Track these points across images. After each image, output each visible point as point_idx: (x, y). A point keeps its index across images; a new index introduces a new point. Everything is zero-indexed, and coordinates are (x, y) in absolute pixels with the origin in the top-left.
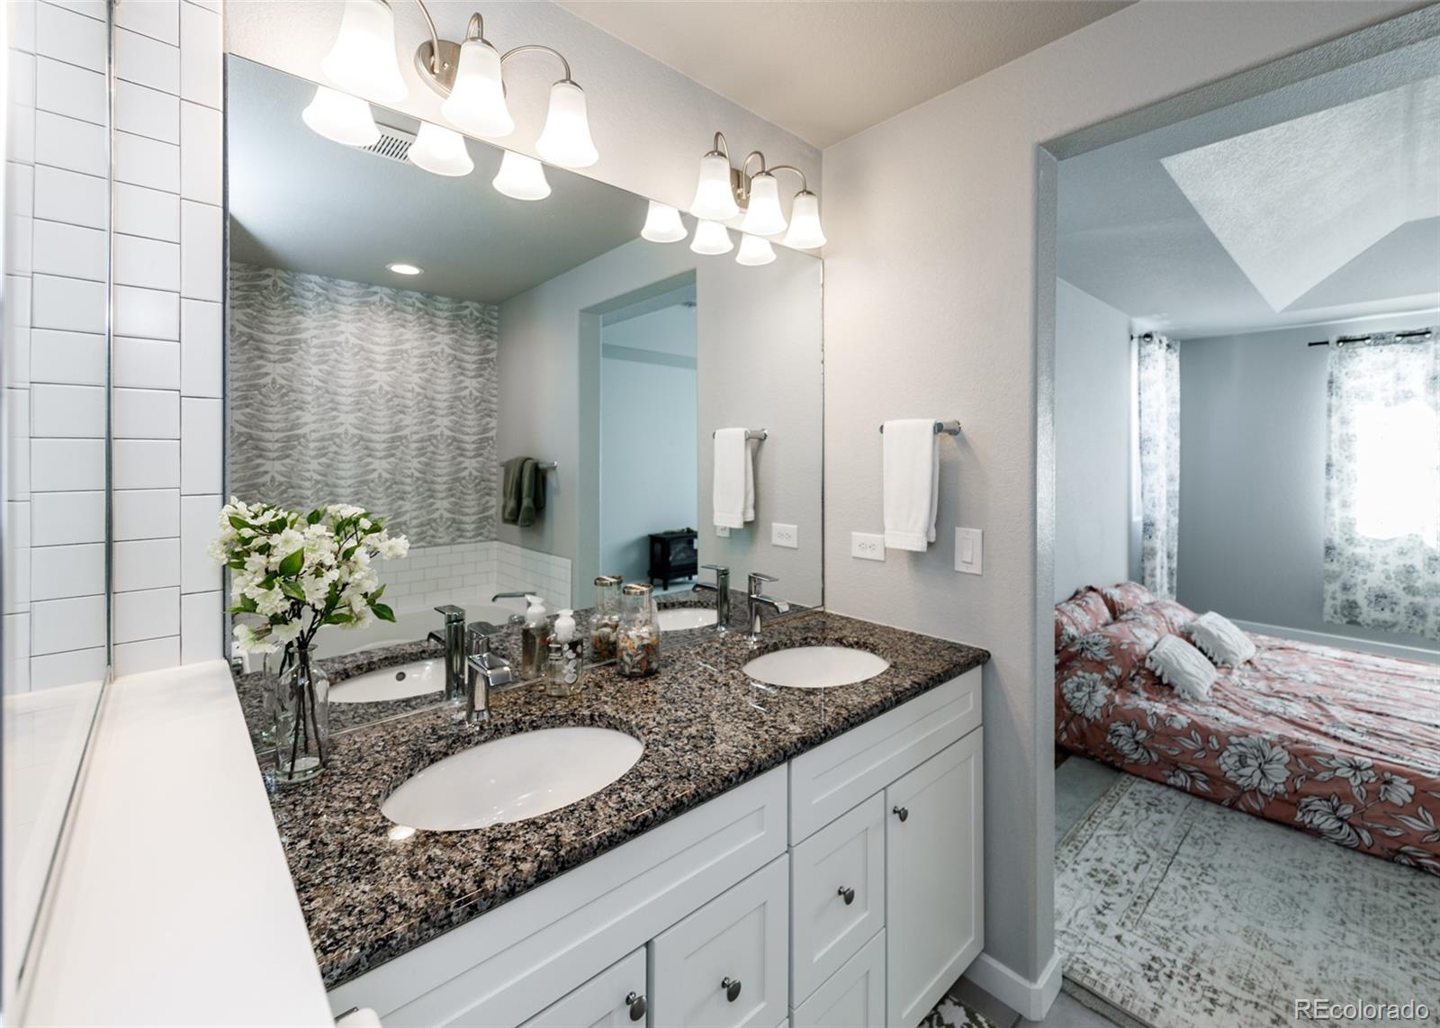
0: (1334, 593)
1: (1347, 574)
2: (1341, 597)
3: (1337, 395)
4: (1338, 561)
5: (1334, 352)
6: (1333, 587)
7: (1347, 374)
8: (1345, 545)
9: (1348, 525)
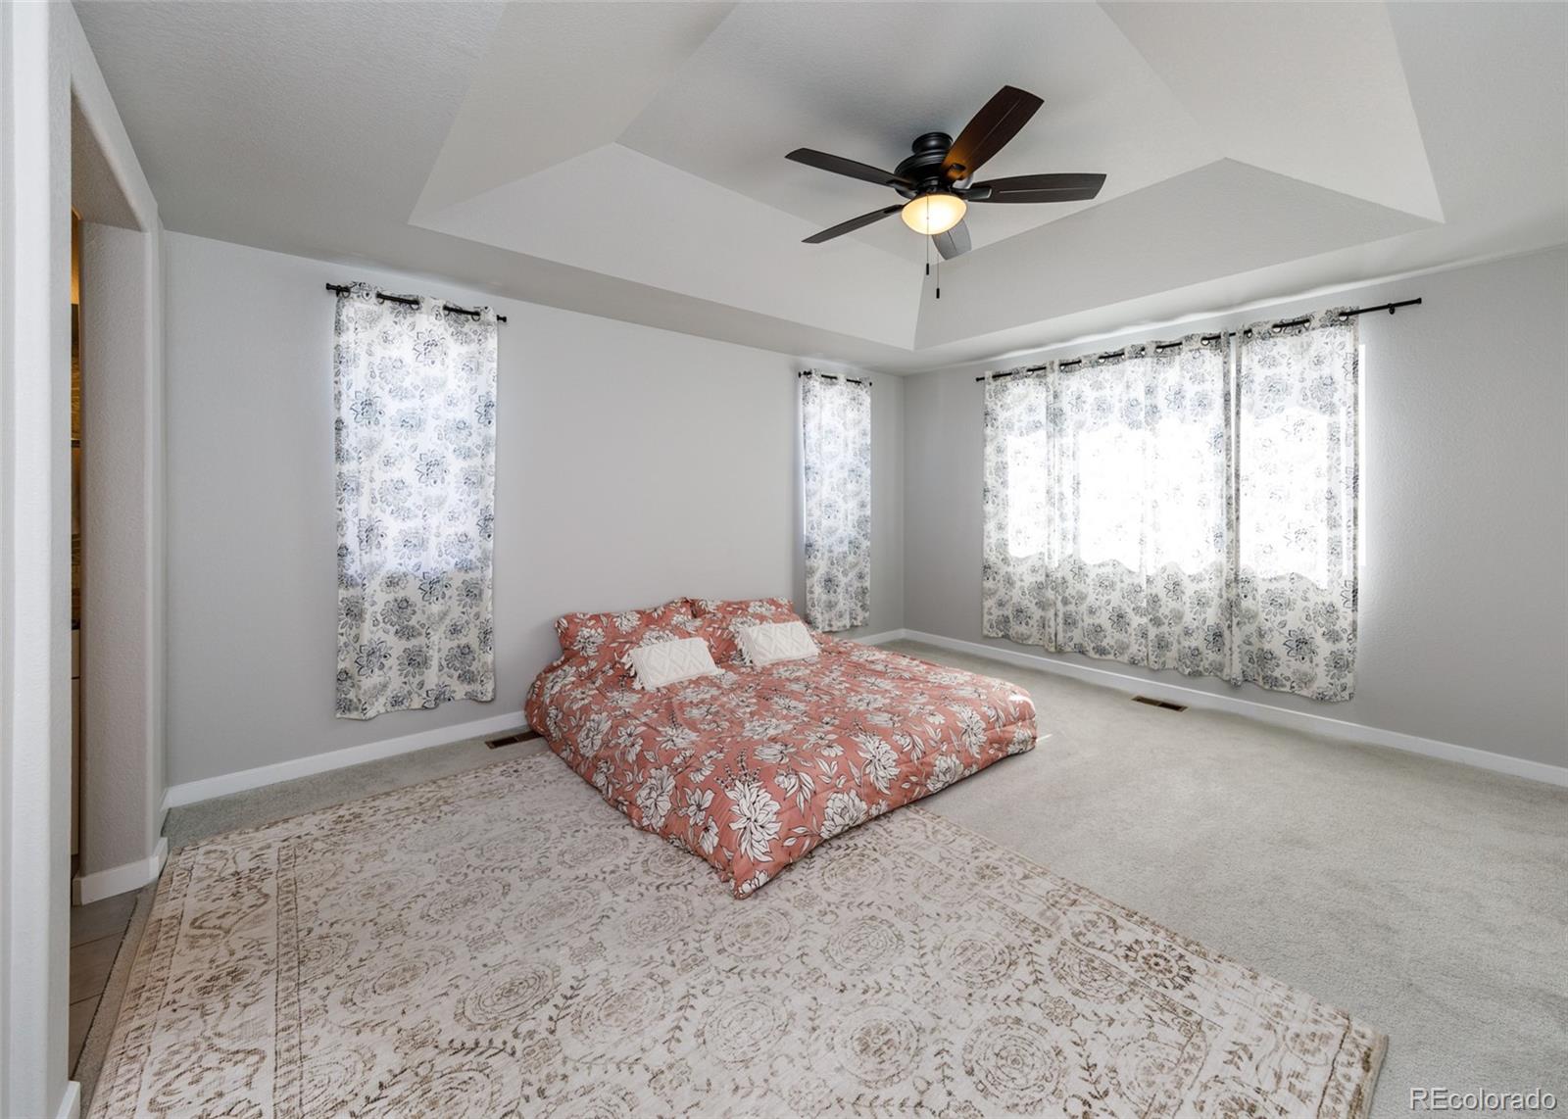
0: (990, 609)
1: (1002, 592)
2: (997, 612)
3: (992, 426)
4: (994, 579)
5: (991, 386)
6: (989, 603)
7: (1001, 406)
8: (1000, 563)
9: (1003, 545)
